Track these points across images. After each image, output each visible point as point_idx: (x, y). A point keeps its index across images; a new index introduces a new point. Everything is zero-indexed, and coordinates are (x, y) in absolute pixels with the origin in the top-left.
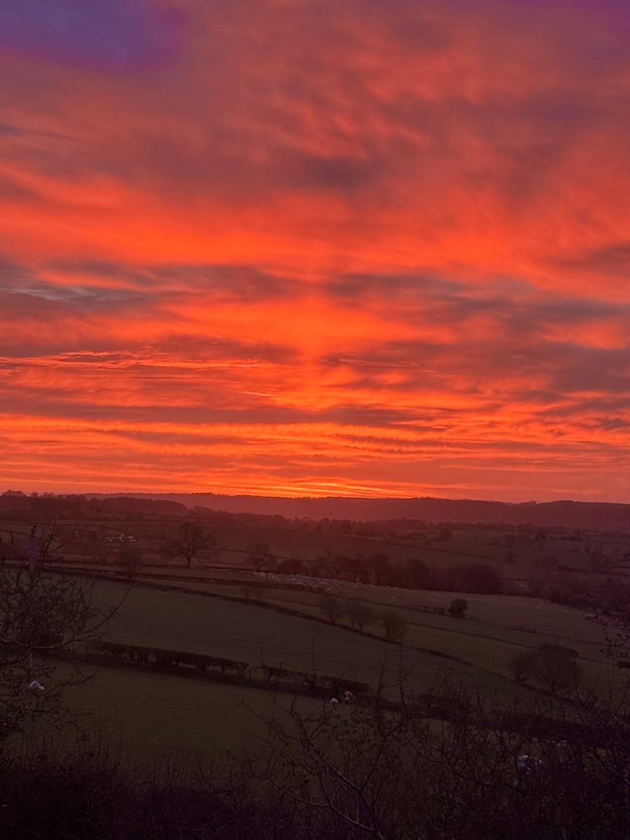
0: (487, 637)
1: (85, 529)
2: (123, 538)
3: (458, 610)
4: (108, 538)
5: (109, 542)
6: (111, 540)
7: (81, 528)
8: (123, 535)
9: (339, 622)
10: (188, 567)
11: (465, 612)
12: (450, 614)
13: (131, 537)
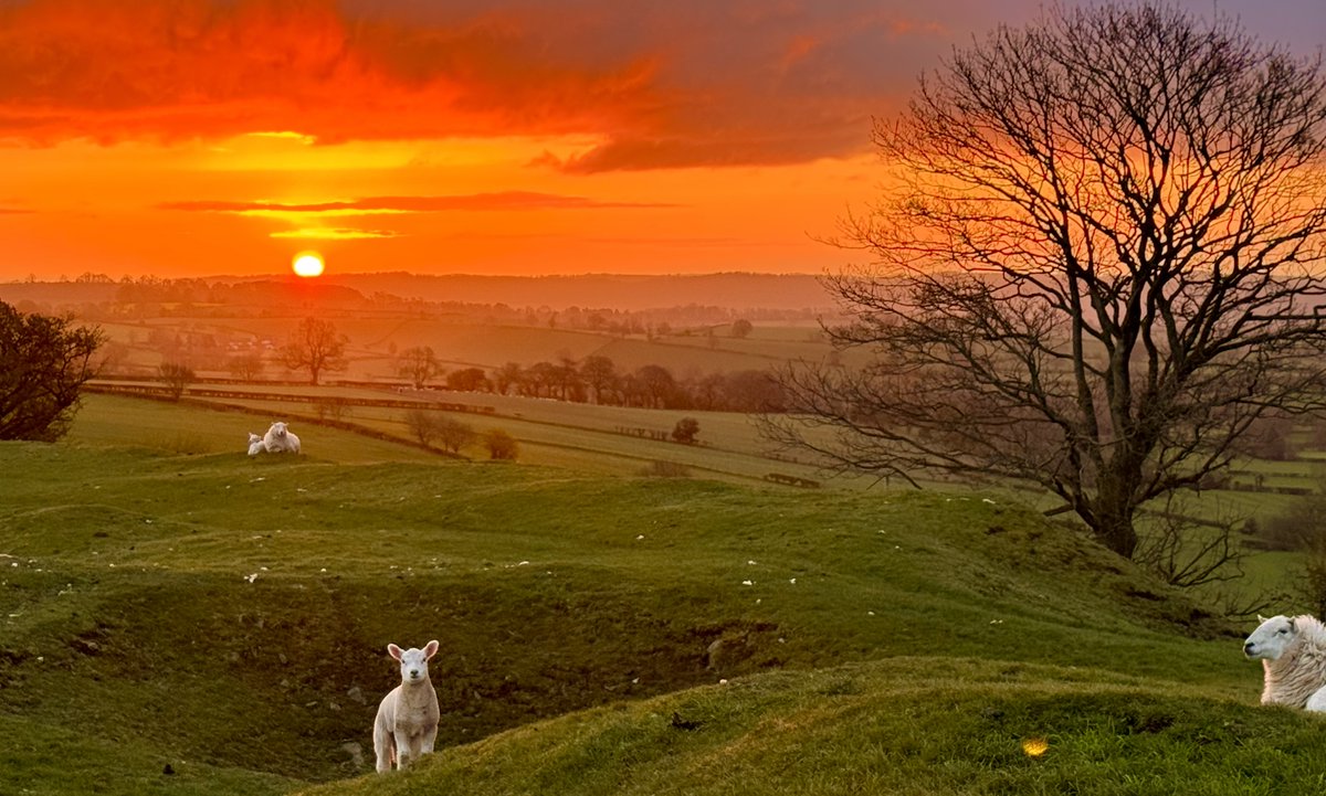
0: (709, 470)
1: (197, 330)
2: (254, 344)
3: (686, 434)
4: (231, 344)
5: (234, 350)
6: (236, 347)
7: (190, 330)
8: (254, 338)
9: (432, 444)
10: (314, 383)
11: (695, 437)
12: (675, 440)
13: (266, 342)
